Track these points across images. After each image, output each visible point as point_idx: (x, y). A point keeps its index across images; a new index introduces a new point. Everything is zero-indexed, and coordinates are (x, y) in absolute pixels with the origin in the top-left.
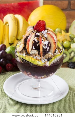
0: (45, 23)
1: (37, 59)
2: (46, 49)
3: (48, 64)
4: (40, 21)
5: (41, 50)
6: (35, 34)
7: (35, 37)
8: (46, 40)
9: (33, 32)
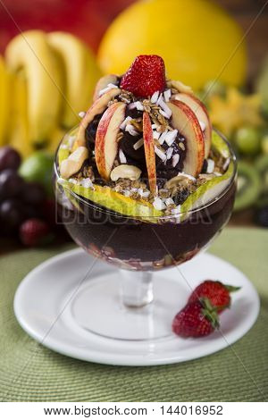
0: (163, 65)
1: (137, 198)
2: (170, 161)
3: (178, 214)
4: (142, 58)
5: (151, 163)
6: (128, 104)
7: (126, 117)
8: (168, 127)
9: (118, 98)
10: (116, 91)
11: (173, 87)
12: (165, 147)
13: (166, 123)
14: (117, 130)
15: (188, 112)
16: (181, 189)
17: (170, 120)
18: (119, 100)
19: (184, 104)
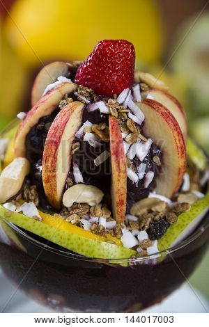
1: (98, 231)
2: (142, 181)
3: (155, 251)
5: (119, 186)
6: (86, 105)
7: (83, 121)
8: (141, 136)
9: (72, 96)
10: (70, 86)
11: (141, 82)
12: (136, 162)
13: (137, 131)
14: (73, 139)
15: (168, 116)
16: (157, 218)
17: (142, 127)
18: (75, 99)
19: (161, 105)
